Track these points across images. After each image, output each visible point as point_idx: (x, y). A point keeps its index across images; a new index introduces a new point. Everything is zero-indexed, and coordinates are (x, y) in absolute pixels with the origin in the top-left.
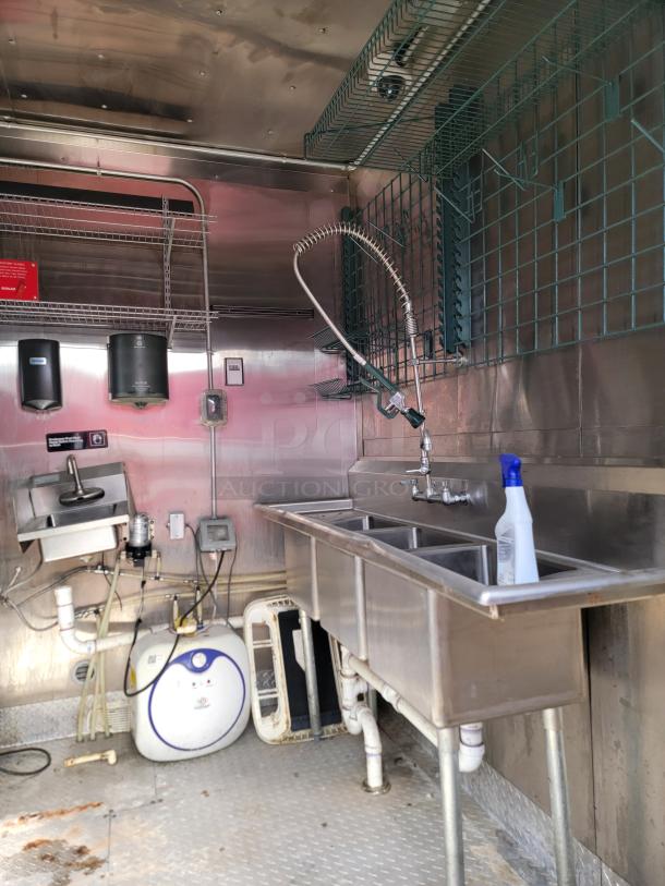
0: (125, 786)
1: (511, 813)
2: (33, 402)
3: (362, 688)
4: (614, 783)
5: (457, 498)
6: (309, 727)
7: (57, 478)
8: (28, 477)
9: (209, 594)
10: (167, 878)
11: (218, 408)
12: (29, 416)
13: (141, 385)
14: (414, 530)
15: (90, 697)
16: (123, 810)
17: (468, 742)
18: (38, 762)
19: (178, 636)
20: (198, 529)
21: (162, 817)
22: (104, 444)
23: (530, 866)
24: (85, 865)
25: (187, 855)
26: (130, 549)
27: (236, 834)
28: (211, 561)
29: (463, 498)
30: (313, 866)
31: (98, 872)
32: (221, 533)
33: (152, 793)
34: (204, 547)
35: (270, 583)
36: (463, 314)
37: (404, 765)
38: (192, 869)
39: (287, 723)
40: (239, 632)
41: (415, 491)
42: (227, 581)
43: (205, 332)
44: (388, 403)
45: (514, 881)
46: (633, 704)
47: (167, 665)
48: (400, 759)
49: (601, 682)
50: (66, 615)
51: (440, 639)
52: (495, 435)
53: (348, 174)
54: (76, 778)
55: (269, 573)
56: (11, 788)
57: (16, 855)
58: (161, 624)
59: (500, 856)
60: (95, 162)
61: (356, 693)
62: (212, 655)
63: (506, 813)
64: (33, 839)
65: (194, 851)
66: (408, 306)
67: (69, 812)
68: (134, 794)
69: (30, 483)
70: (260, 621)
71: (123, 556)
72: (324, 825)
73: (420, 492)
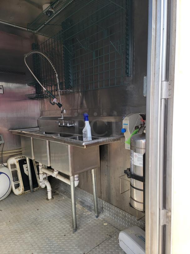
1: (83, 196)
3: (45, 176)
4: (105, 183)
6: (30, 189)
14: (59, 134)
23: (87, 206)
27: (13, 217)
29: (72, 125)
30: (36, 219)
35: (15, 152)
36: (71, 79)
39: (23, 189)
40: (7, 167)
41: (59, 124)
42: (1, 153)
44: (53, 101)
45: (85, 210)
46: (109, 166)
48: (55, 192)
49: (103, 163)
52: (78, 110)
53: (34, 33)
55: (14, 150)
59: (81, 206)
61: (43, 178)
63: (82, 196)
65: (2, 223)
66: (57, 75)
70: (13, 163)
72: (38, 210)
73: (61, 124)
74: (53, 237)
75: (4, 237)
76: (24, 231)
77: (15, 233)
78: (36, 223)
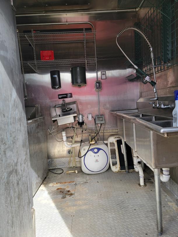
0: (79, 178)
2: (54, 87)
5: (166, 107)
6: (125, 169)
7: (61, 105)
8: (55, 105)
9: (98, 134)
10: (88, 200)
11: (99, 85)
12: (54, 90)
13: (79, 80)
14: (154, 117)
15: (72, 158)
16: (78, 184)
17: (165, 174)
18: (60, 172)
19: (90, 144)
20: (95, 118)
21: (87, 186)
22: (71, 97)
24: (69, 194)
25: (92, 195)
26: (79, 123)
27: (105, 192)
28: (99, 126)
29: (168, 107)
30: (123, 201)
31: (72, 196)
32: (101, 119)
33: (85, 181)
34: (96, 123)
36: (169, 50)
37: (151, 181)
38: (93, 198)
39: (119, 168)
40: (107, 144)
41: (154, 105)
42: (103, 132)
43: (96, 65)
44: (145, 80)
47: (88, 151)
48: (150, 179)
50: (65, 138)
51: (154, 144)
53: (136, 12)
54: (69, 176)
56: (55, 176)
57: (55, 191)
58: (87, 141)
60: (66, 21)
61: (138, 161)
62: (99, 149)
64: (58, 188)
65: (94, 194)
66: (151, 49)
67: (67, 183)
68: (81, 180)
69: (55, 107)
70: (112, 142)
71: (77, 125)
72: (127, 193)
73: (155, 106)
74: (133, 230)
75: (92, 208)
76: (109, 210)
77: (101, 208)
78: (121, 206)
